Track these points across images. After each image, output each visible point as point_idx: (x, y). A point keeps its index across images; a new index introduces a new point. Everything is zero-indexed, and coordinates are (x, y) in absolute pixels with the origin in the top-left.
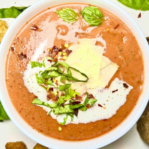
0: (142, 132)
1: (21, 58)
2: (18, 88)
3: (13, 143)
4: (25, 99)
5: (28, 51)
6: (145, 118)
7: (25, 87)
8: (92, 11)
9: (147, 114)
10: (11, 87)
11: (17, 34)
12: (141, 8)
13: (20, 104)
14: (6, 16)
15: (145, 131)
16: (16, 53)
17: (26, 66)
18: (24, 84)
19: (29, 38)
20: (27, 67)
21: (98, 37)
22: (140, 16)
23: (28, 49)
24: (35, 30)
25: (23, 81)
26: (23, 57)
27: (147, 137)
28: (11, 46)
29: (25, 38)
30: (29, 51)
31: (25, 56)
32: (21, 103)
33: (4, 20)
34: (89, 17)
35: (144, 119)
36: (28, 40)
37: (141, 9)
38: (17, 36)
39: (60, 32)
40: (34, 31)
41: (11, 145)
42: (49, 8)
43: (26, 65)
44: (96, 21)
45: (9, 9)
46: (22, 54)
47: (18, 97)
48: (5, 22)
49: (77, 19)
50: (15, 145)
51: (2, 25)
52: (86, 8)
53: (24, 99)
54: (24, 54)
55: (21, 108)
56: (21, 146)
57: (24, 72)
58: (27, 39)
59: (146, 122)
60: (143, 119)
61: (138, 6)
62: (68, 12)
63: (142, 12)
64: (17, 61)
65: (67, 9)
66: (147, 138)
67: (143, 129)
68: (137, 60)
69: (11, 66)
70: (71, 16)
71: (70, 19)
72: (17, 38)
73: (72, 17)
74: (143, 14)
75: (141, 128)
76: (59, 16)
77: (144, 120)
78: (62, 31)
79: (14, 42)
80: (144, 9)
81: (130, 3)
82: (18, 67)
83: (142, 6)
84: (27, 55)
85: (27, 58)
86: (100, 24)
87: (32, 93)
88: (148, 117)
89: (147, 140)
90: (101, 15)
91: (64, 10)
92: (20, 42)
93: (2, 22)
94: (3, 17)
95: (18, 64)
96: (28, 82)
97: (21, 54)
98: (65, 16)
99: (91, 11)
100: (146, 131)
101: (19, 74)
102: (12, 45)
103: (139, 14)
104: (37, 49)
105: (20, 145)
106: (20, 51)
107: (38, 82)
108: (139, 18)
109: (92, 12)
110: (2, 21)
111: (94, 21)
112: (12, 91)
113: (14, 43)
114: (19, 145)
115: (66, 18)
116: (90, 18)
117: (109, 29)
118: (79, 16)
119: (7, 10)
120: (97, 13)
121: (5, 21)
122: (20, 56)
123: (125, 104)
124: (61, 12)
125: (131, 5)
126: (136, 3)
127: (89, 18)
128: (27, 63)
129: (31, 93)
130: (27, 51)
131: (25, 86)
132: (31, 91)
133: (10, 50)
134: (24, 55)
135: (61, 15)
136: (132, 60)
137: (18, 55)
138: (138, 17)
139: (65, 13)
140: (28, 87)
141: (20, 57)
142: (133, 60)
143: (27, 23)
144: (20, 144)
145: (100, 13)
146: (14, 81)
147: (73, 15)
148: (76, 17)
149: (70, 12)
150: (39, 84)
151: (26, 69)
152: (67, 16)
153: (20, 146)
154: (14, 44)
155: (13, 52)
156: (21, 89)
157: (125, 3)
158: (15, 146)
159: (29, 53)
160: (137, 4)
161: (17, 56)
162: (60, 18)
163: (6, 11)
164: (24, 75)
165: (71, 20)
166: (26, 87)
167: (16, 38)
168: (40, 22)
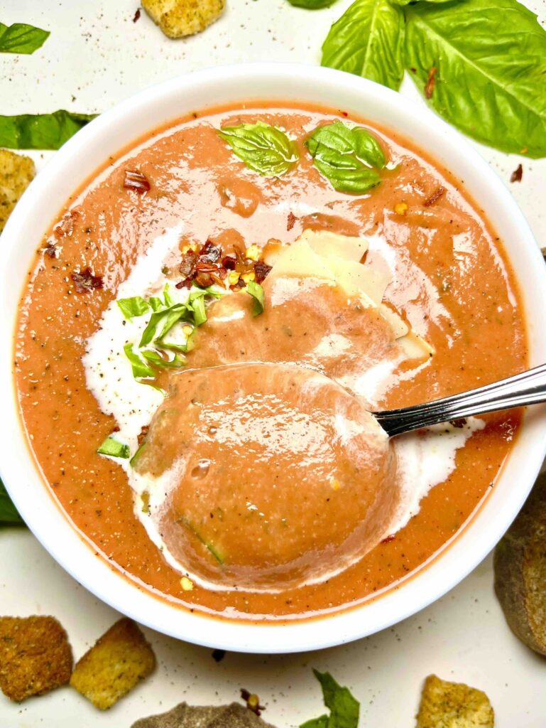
0: (513, 602)
1: (81, 287)
2: (61, 395)
3: (18, 619)
4: (78, 433)
5: (108, 265)
6: (526, 548)
7: (90, 392)
8: (346, 139)
9: (534, 531)
10: (34, 388)
11: (72, 199)
12: (523, 148)
13: (61, 455)
14: (35, 141)
15: (524, 595)
16: (64, 268)
17: (100, 317)
18: (84, 381)
19: (117, 217)
20: (101, 322)
21: (369, 233)
22: (518, 175)
23: (111, 257)
24: (140, 191)
25: (82, 369)
26: (89, 283)
27: (532, 618)
28: (45, 240)
29: (102, 217)
30: (112, 266)
31: (98, 282)
32: (63, 452)
33: (26, 156)
34: (334, 161)
35: (523, 549)
36: (111, 223)
37: (523, 151)
38: (72, 207)
39: (232, 203)
40: (133, 195)
41: (11, 626)
42: (195, 116)
43: (100, 315)
44: (360, 175)
45: (50, 119)
46: (86, 273)
47: (54, 427)
48: (28, 162)
49: (295, 163)
50: (23, 628)
51: (17, 170)
52: (326, 128)
53: (75, 434)
54: (93, 274)
55: (62, 469)
56: (48, 633)
57: (89, 340)
58: (108, 219)
59: (528, 561)
60: (517, 550)
61: (515, 141)
62: (261, 135)
63: (527, 163)
64: (66, 298)
65: (259, 127)
66: (530, 624)
67: (516, 590)
68: (501, 323)
69: (43, 312)
70: (273, 153)
71: (268, 163)
72: (69, 214)
73: (276, 154)
74: (530, 169)
75: (512, 584)
76: (229, 147)
77: (523, 555)
78: (238, 202)
79: (60, 224)
80: (535, 152)
81: (487, 127)
82: (66, 319)
83: (529, 142)
84: (105, 279)
85: (105, 289)
86: (373, 186)
87: (112, 416)
88: (536, 543)
89: (530, 631)
90: (377, 157)
91: (249, 127)
92: (82, 227)
93: (18, 161)
94: (25, 143)
95: (65, 309)
96: (102, 375)
97: (82, 274)
98: (251, 149)
99: (344, 140)
100: (529, 595)
101: (70, 343)
102: (48, 235)
103: (515, 168)
104: (140, 259)
105: (43, 630)
106: (81, 262)
107: (137, 373)
108: (516, 183)
109: (348, 144)
110: (18, 156)
111: (353, 177)
112: (35, 403)
113: (59, 228)
114: (38, 628)
115: (252, 156)
116: (338, 162)
117: (404, 206)
118: (300, 155)
119: (41, 119)
120: (363, 149)
121: (31, 160)
122: (77, 281)
123: (449, 480)
124: (240, 133)
125: (489, 135)
126: (505, 130)
127: (336, 165)
128: (104, 307)
129: (108, 413)
130: (105, 264)
131: (89, 388)
132: (106, 408)
133: (39, 252)
134: (92, 278)
135: (238, 144)
136: (485, 321)
137: (72, 277)
138: (513, 180)
139: (253, 137)
140: (98, 394)
141: (78, 284)
142: (490, 321)
143: (112, 161)
144: (44, 624)
145: (374, 149)
146: (48, 368)
147: (279, 148)
148: (290, 158)
149: (269, 136)
150: (139, 379)
151: (96, 328)
152: (260, 150)
153: (44, 634)
154: (59, 233)
155: (53, 263)
156: (69, 397)
157: (469, 125)
158: (24, 632)
159: (111, 274)
160: (509, 134)
161: (67, 280)
162: (234, 156)
163: (37, 123)
164: (87, 349)
165: (273, 164)
166: (93, 392)
167: (66, 211)
168: (161, 162)
